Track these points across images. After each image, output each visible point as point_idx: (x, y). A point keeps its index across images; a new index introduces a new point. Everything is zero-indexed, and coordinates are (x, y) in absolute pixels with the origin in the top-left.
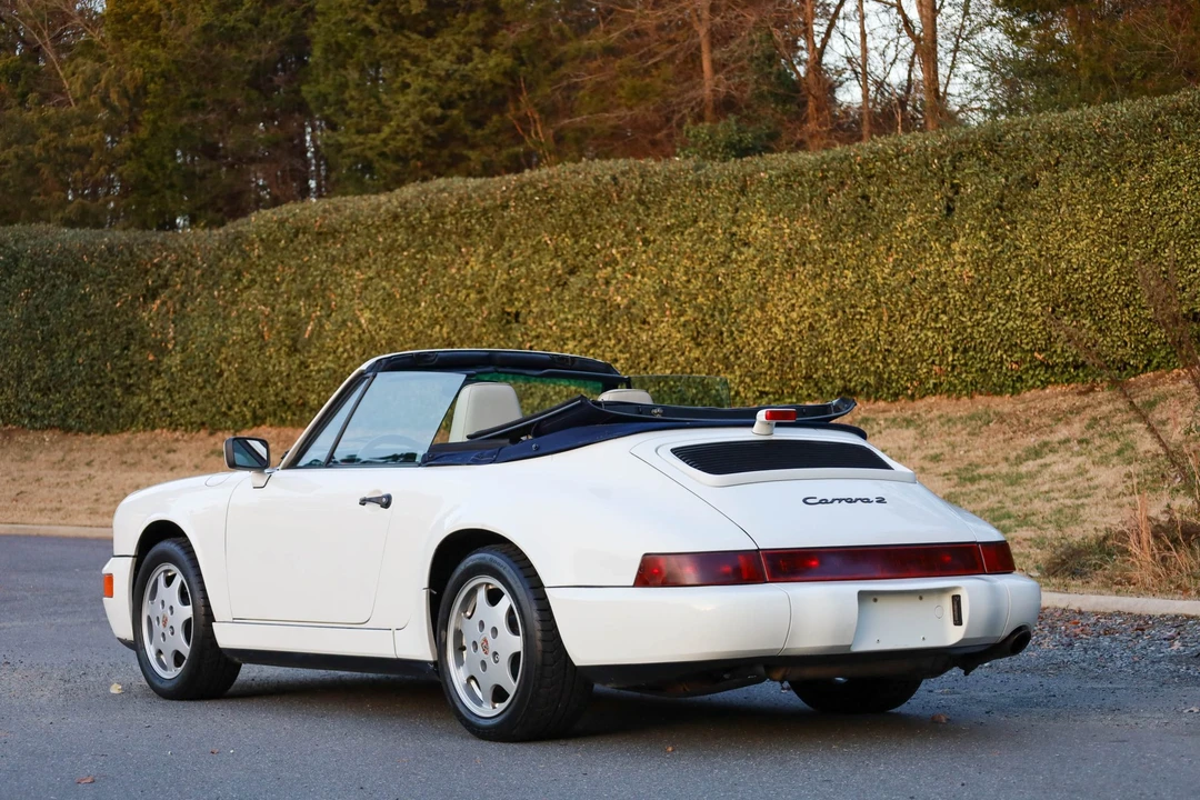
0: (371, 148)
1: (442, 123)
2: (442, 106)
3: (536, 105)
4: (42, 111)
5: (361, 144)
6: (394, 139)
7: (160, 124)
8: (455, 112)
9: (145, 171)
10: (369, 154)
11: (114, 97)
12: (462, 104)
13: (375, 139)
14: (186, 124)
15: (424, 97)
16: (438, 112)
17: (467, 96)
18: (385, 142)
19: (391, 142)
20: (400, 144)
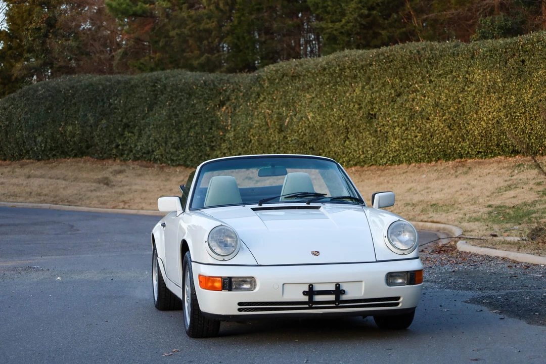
0: (336, 30)
1: (368, 17)
2: (369, 9)
3: (413, 8)
4: (189, 12)
5: (331, 28)
6: (346, 25)
7: (242, 18)
8: (375, 12)
9: (236, 41)
10: (335, 32)
11: (221, 5)
12: (378, 8)
13: (338, 25)
14: (255, 18)
15: (359, 5)
16: (366, 12)
17: (380, 4)
18: (342, 27)
19: (345, 27)
20: (349, 28)
